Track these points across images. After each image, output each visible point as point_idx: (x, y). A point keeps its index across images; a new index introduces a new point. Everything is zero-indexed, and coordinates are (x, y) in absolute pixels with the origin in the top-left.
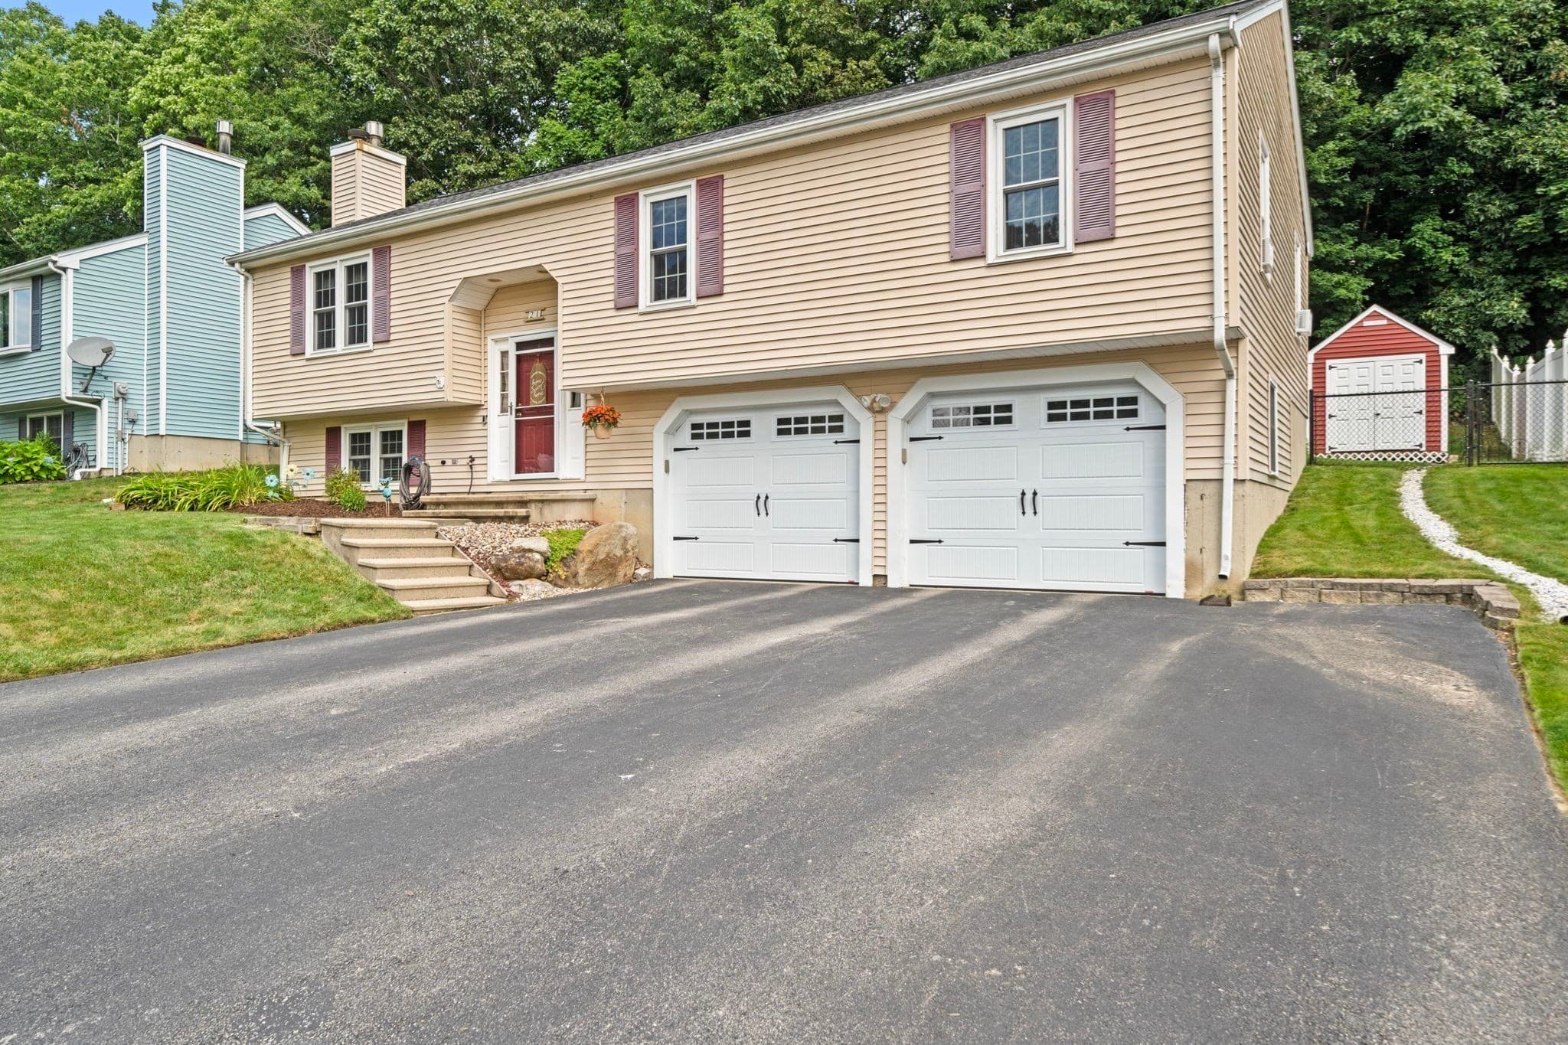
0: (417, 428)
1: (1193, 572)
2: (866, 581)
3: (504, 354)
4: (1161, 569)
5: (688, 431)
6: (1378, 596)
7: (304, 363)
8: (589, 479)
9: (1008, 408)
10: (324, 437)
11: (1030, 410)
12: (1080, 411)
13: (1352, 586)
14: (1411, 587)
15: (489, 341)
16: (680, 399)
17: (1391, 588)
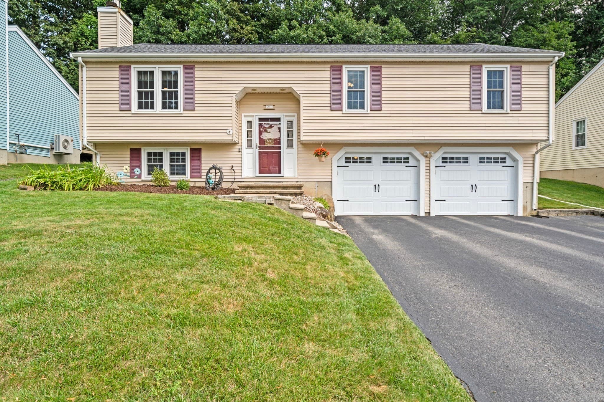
0: (196, 152)
1: (525, 208)
2: (422, 214)
3: (250, 123)
4: (516, 208)
5: (344, 160)
6: (571, 214)
7: (130, 115)
8: (299, 177)
9: (467, 158)
10: (129, 153)
11: (474, 159)
12: (489, 160)
13: (565, 211)
14: (579, 211)
15: (243, 117)
16: (345, 148)
17: (574, 211)
